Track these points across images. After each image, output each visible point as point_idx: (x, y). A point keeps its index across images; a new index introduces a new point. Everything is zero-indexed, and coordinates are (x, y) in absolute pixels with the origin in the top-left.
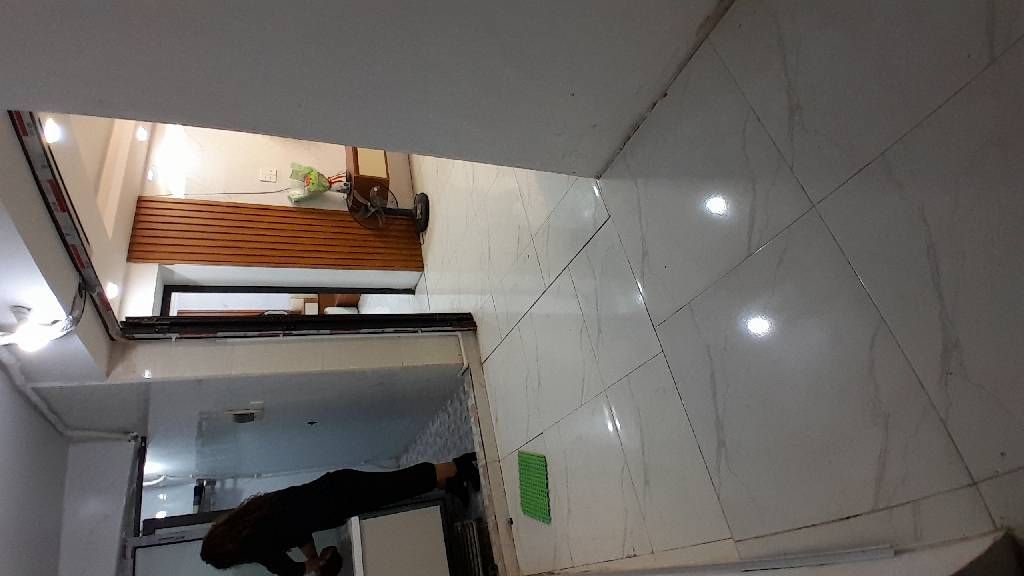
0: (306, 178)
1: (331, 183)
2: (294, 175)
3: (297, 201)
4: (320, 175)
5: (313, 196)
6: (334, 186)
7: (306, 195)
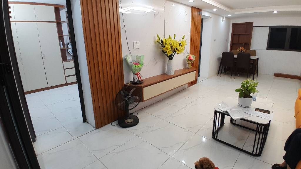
0: (138, 63)
1: (137, 74)
2: (139, 57)
3: (125, 60)
4: (140, 69)
5: (129, 67)
6: (136, 77)
7: (130, 64)
